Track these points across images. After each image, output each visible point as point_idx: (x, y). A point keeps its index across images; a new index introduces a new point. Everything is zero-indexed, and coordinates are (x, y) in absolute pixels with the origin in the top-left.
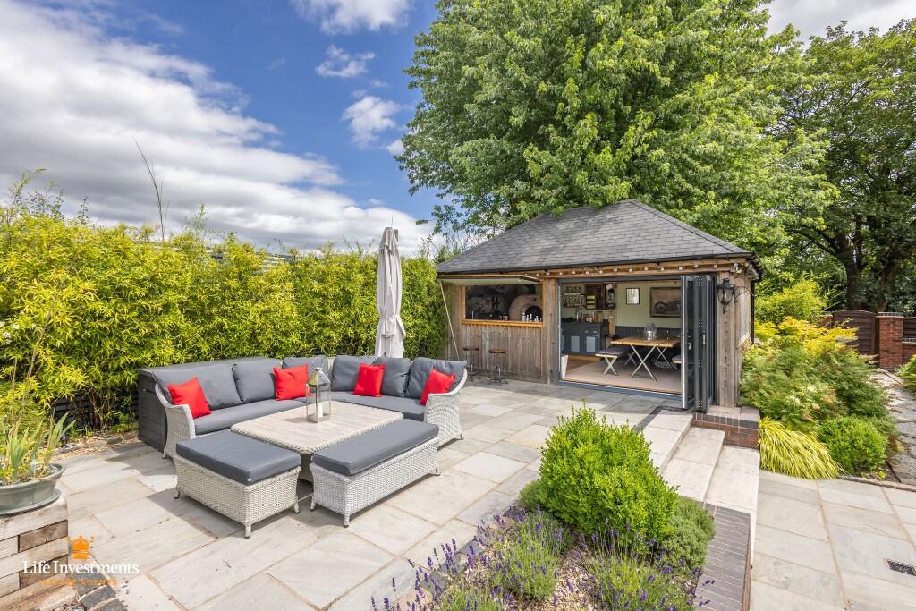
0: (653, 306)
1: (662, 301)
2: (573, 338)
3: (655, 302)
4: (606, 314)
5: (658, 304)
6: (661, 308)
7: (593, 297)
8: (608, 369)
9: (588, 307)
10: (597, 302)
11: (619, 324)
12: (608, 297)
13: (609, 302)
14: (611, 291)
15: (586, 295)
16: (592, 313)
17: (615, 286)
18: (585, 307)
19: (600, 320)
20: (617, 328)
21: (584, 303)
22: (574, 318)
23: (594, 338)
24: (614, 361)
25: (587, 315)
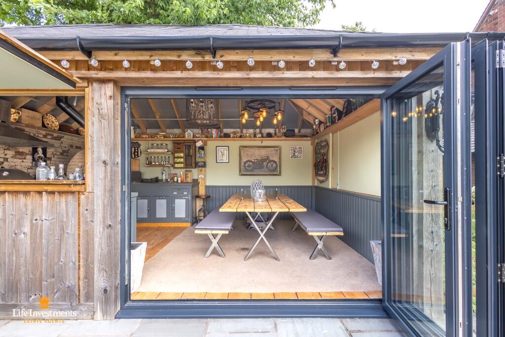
0: (243, 164)
1: (250, 159)
2: (158, 201)
3: (244, 160)
4: (195, 173)
5: (247, 161)
6: (249, 166)
7: (182, 155)
8: (211, 248)
9: (176, 165)
10: (186, 160)
11: (208, 184)
12: (198, 155)
13: (198, 160)
14: (202, 148)
15: (173, 153)
16: (181, 172)
17: (205, 143)
18: (173, 166)
19: (189, 180)
20: (207, 187)
21: (171, 162)
22: (160, 178)
23: (184, 201)
24: (218, 238)
25: (176, 175)
